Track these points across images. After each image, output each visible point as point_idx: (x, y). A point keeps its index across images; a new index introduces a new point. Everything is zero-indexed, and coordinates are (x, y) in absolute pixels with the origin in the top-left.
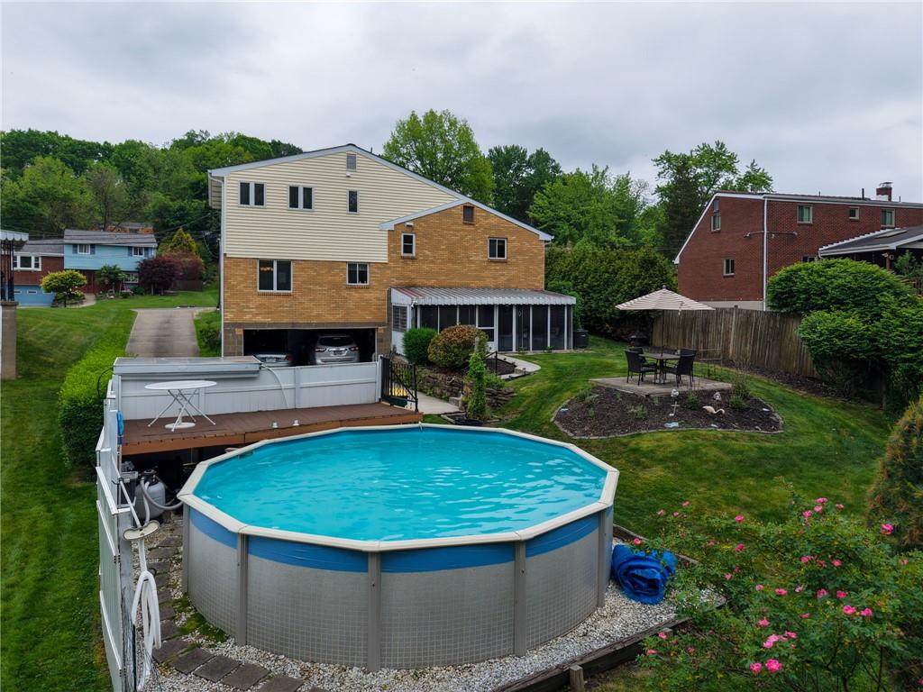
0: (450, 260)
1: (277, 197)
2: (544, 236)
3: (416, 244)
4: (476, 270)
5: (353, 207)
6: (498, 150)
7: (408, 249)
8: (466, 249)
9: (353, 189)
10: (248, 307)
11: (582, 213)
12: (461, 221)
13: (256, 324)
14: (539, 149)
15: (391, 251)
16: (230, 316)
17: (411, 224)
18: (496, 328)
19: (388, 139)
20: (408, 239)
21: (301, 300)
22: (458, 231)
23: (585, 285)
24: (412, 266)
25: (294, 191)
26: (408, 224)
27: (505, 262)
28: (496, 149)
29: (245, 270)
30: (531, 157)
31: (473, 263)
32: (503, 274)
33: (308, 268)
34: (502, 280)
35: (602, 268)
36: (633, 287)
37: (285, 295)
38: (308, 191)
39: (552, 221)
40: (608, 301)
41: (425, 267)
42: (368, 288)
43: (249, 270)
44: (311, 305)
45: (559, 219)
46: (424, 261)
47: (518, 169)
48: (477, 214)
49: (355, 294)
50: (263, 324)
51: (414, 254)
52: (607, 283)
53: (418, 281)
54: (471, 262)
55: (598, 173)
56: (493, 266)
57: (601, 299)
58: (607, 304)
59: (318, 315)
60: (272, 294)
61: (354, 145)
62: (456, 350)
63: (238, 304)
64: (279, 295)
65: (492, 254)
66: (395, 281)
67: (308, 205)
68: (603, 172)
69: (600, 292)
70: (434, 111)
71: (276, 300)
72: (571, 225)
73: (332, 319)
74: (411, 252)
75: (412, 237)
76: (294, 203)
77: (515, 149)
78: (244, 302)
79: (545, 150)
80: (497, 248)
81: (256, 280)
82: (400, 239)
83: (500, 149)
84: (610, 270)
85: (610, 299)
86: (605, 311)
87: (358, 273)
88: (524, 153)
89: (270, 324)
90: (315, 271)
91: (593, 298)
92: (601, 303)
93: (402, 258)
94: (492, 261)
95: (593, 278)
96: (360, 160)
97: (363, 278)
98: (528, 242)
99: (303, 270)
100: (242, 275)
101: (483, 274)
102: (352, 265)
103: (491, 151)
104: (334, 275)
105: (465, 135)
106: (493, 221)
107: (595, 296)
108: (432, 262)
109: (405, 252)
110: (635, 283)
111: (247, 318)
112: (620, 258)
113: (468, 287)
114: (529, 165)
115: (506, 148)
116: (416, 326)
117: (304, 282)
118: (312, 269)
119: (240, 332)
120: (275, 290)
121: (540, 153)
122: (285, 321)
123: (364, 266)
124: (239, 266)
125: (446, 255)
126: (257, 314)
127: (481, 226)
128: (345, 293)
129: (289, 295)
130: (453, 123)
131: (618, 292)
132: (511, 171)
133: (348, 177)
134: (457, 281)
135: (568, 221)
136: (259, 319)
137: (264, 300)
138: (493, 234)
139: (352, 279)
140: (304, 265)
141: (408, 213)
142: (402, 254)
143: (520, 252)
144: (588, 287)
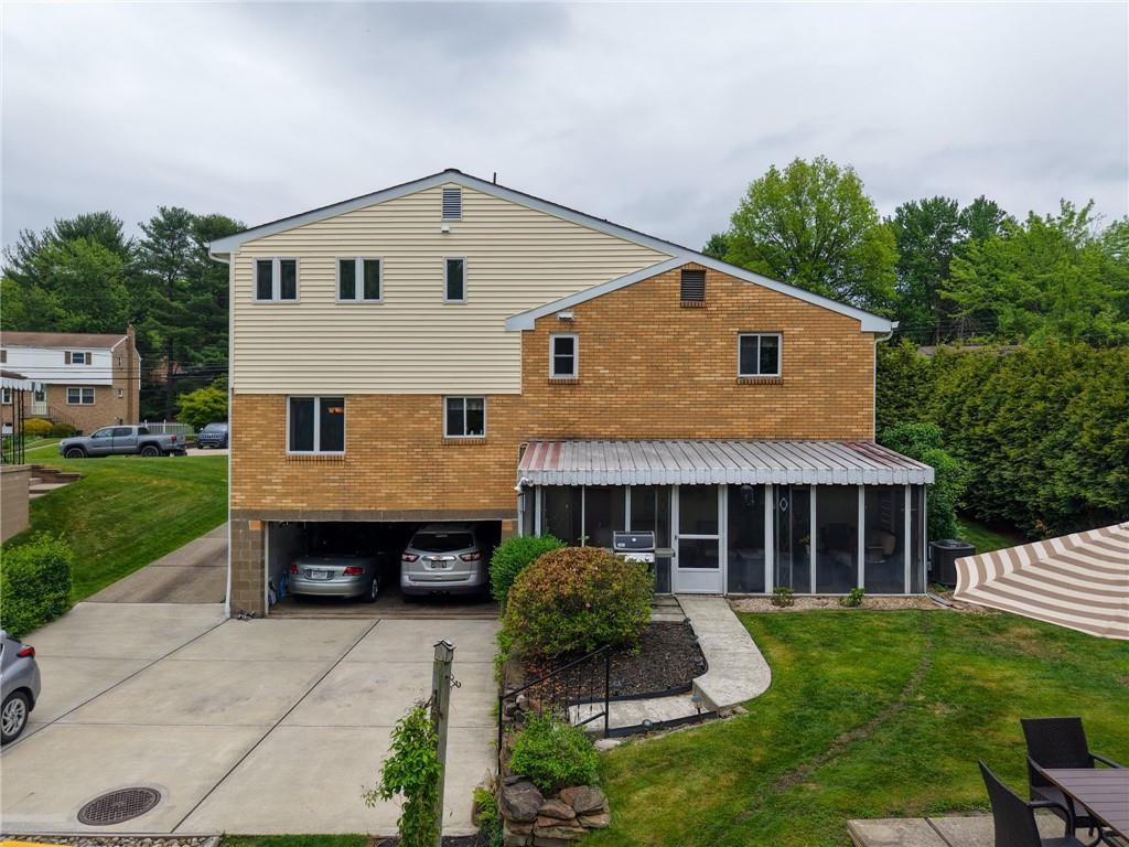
0: (650, 385)
1: (318, 280)
2: (873, 323)
3: (581, 354)
4: (707, 403)
5: (455, 289)
6: (910, 208)
7: (564, 366)
8: (685, 357)
9: (455, 256)
10: (269, 482)
11: (1042, 286)
12: (676, 301)
13: (283, 512)
14: (978, 197)
15: (528, 370)
16: (240, 497)
17: (569, 315)
18: (722, 536)
19: (736, 208)
20: (564, 346)
21: (360, 468)
22: (668, 322)
23: (991, 427)
24: (570, 399)
25: (347, 267)
26: (563, 315)
27: (779, 383)
28: (907, 206)
29: (263, 416)
30: (966, 211)
31: (701, 389)
32: (772, 407)
33: (372, 408)
34: (770, 422)
35: (1033, 390)
36: (1106, 440)
37: (331, 460)
38: (372, 267)
39: (983, 301)
40: (1041, 466)
41: (598, 400)
42: (483, 443)
43: (270, 415)
44: (376, 477)
45: (996, 299)
46: (594, 388)
47: (947, 232)
48: (711, 285)
49: (458, 457)
50: (295, 512)
51: (576, 374)
52: (1043, 425)
53: (582, 429)
54: (697, 386)
55: (1073, 214)
56: (749, 393)
57: (1026, 462)
58: (1040, 474)
59: (390, 497)
60: (308, 459)
61: (458, 172)
62: (543, 617)
63: (253, 477)
64: (320, 460)
65: (747, 367)
66: (536, 429)
67: (372, 291)
68: (1085, 212)
69: (1022, 445)
70: (801, 159)
71: (315, 469)
72: (1018, 307)
73: (413, 503)
74: (570, 371)
75: (571, 340)
76: (347, 291)
77: (938, 202)
78: (262, 474)
79: (989, 199)
80: (761, 355)
81: (283, 433)
82: (546, 347)
83: (914, 205)
84: (1050, 395)
85: (1048, 463)
86: (1035, 491)
87: (466, 416)
88: (954, 206)
89: (304, 513)
90: (385, 414)
91: (1006, 457)
92: (1026, 471)
93: (551, 383)
94: (744, 382)
95: (1010, 410)
96: (469, 200)
97: (476, 424)
98: (834, 337)
99: (362, 412)
100: (259, 426)
101: (725, 411)
102: (454, 402)
103: (899, 210)
104: (420, 421)
105: (850, 189)
106: (747, 296)
107: (1013, 453)
108: (612, 389)
109: (557, 371)
110: (1112, 427)
111: (268, 501)
112: (1078, 366)
113: (688, 438)
114: (963, 223)
115: (924, 203)
116: (533, 533)
117: (367, 436)
118: (379, 410)
119: (255, 526)
120: (317, 452)
121: (979, 203)
122: (331, 507)
123: (477, 401)
124: (256, 409)
125: (641, 373)
126: (286, 495)
127: (721, 309)
128: (439, 455)
129: (337, 460)
130: (832, 174)
131: (1067, 446)
132: (934, 236)
133: (445, 232)
134: (663, 426)
135: (1012, 300)
136: (288, 503)
137: (295, 470)
138: (750, 324)
139: (454, 428)
140: (365, 404)
141: (561, 295)
142: (551, 374)
143: (813, 360)
144: (997, 432)
